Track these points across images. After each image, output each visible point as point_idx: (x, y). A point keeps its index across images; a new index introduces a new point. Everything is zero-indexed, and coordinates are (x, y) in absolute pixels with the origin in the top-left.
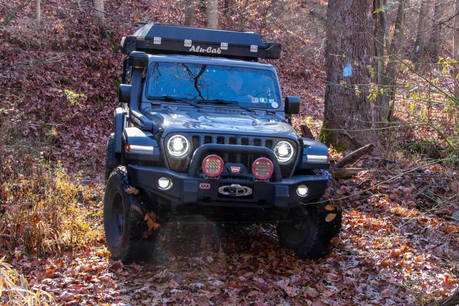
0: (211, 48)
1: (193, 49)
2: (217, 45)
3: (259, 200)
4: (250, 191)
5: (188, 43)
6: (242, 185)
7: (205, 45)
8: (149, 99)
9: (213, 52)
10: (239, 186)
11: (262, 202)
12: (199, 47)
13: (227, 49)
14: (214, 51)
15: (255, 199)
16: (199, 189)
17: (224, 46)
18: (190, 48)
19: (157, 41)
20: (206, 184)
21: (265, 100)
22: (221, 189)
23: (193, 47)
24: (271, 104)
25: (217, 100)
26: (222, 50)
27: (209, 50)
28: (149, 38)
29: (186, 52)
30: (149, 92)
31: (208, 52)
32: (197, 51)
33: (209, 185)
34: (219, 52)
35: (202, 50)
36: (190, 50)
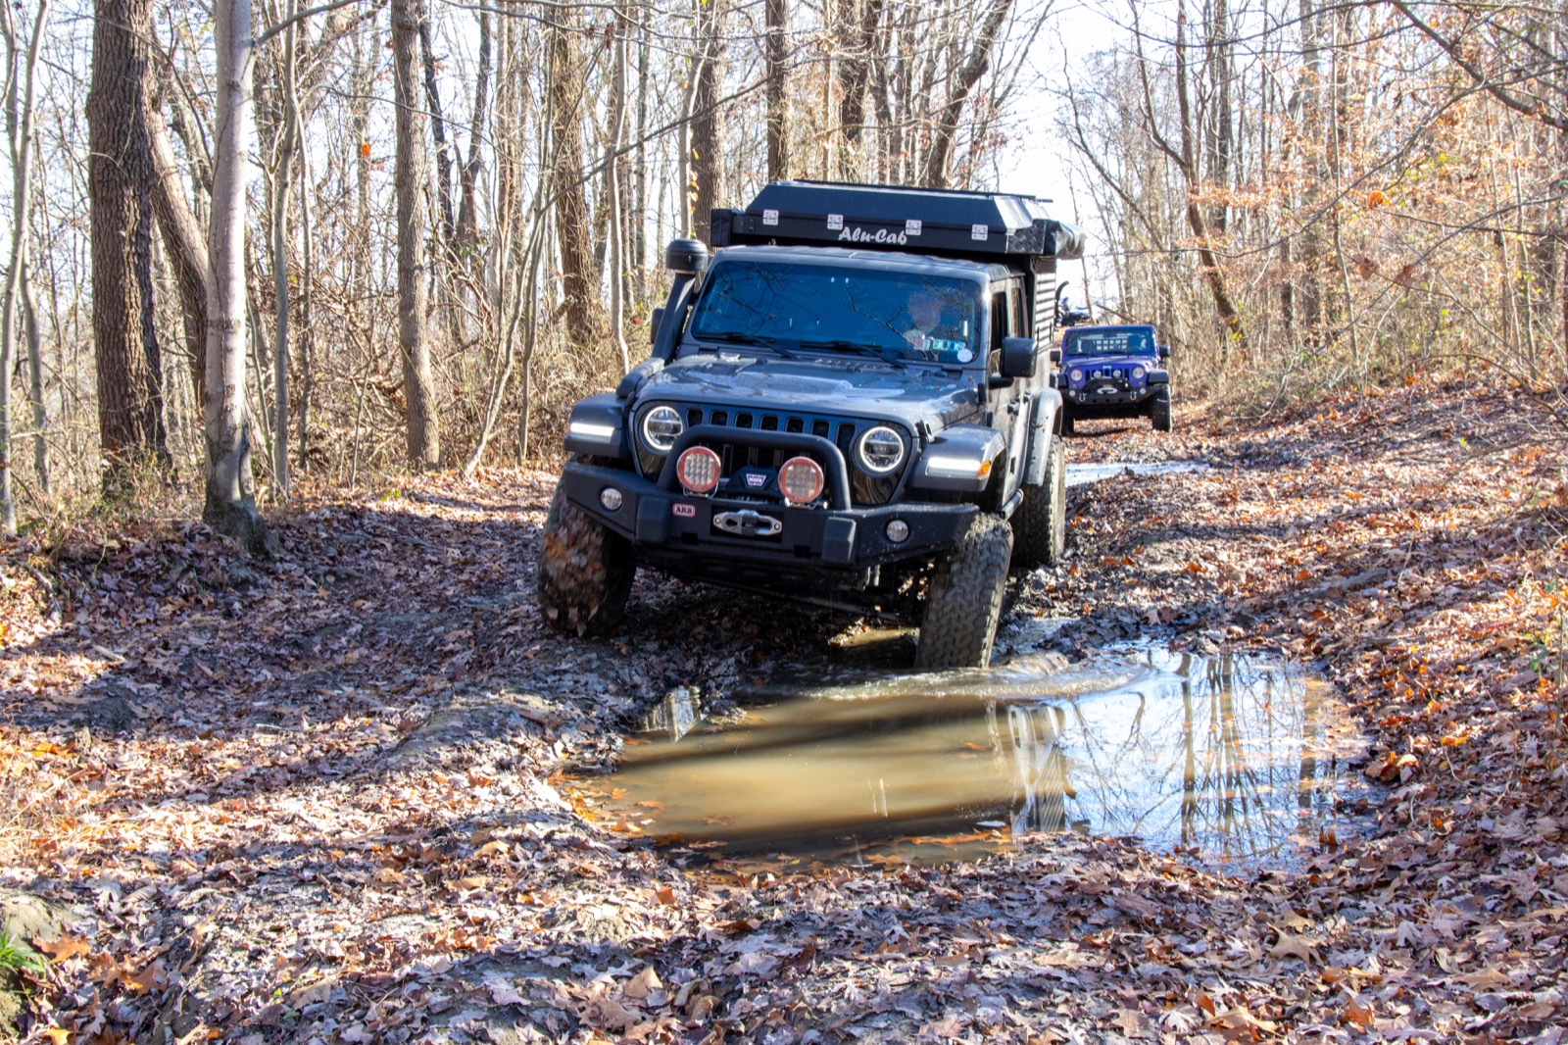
0: (885, 232)
1: (846, 235)
2: (898, 226)
3: (796, 547)
4: (776, 526)
5: (835, 222)
6: (761, 512)
7: (871, 226)
8: (697, 338)
9: (889, 241)
10: (755, 514)
11: (801, 551)
12: (859, 230)
13: (919, 233)
14: (892, 239)
15: (787, 544)
16: (671, 518)
17: (914, 227)
18: (841, 232)
19: (771, 217)
20: (687, 507)
21: (945, 345)
22: (720, 519)
23: (847, 229)
24: (956, 353)
25: (836, 343)
26: (909, 237)
27: (881, 236)
28: (755, 212)
29: (832, 241)
30: (701, 326)
31: (878, 240)
32: (855, 239)
33: (693, 509)
34: (902, 240)
35: (866, 237)
36: (841, 237)
